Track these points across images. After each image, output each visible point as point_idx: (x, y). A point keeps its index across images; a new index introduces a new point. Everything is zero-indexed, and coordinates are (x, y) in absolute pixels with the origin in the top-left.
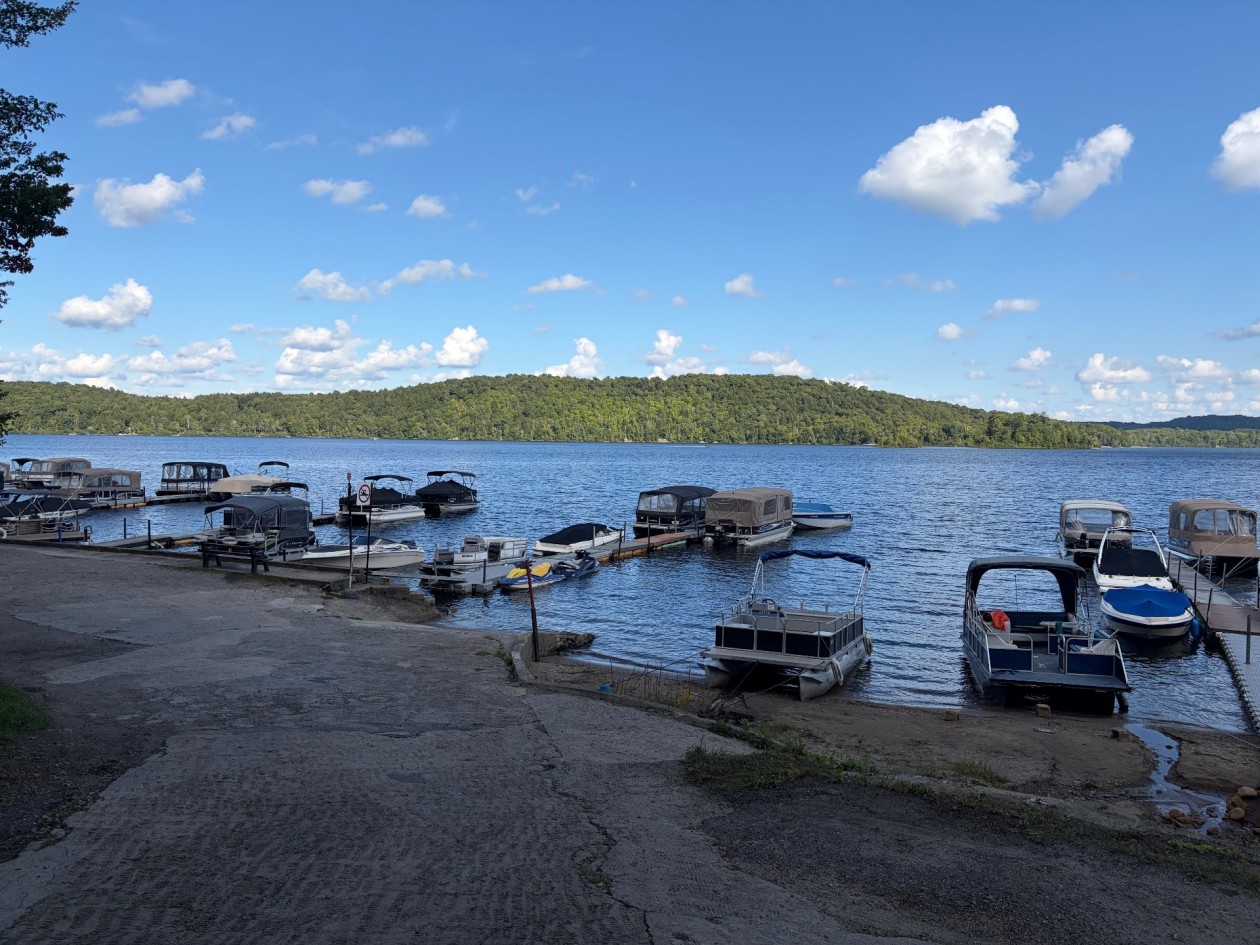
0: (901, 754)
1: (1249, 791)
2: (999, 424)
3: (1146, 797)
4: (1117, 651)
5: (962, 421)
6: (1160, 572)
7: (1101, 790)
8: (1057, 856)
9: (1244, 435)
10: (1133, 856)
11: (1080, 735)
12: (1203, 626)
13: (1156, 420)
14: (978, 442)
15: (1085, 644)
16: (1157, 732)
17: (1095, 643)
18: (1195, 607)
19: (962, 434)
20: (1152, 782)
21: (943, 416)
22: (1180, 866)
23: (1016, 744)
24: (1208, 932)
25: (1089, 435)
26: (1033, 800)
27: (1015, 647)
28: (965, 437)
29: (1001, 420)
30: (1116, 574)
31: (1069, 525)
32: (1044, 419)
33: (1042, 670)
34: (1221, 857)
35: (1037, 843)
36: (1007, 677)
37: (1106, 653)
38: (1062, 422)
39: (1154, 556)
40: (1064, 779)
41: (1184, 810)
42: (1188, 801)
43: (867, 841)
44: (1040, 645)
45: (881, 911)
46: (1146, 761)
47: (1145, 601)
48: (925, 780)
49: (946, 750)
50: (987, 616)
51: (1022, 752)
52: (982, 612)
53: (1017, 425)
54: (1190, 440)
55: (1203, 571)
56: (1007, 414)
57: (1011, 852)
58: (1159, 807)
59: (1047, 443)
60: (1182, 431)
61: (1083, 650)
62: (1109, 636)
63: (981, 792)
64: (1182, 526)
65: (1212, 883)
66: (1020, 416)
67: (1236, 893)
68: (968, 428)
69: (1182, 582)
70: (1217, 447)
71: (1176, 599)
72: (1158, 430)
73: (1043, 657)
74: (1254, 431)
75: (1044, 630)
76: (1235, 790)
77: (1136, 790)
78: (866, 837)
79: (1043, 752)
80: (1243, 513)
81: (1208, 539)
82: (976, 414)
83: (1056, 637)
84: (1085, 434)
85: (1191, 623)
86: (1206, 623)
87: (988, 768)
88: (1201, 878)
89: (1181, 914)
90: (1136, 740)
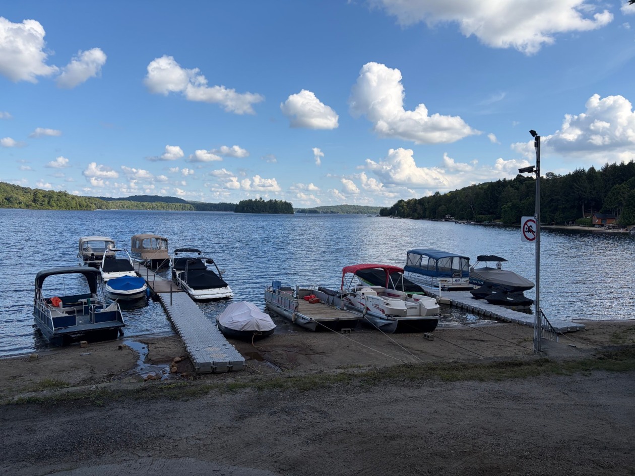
0: (5, 386)
1: (178, 359)
2: (40, 196)
3: (137, 373)
4: (118, 308)
5: (17, 194)
6: (131, 269)
7: (117, 375)
8: (112, 409)
9: (159, 204)
10: (145, 398)
11: (103, 352)
12: (152, 291)
13: (122, 197)
14: (28, 206)
15: (102, 307)
16: (138, 343)
17: (107, 306)
18: (147, 284)
19: (18, 201)
20: (138, 365)
21: (5, 191)
22: (165, 396)
23: (72, 364)
24: (181, 419)
25: (90, 203)
26: (94, 387)
27: (67, 315)
28: (20, 203)
29: (41, 194)
30: (111, 272)
31: (85, 249)
32: (66, 195)
33: (81, 324)
34: (180, 387)
35: (101, 406)
36: (63, 331)
37: (113, 310)
38: (76, 196)
39: (127, 262)
40: (98, 375)
41: (153, 374)
42: (154, 370)
43: (7, 436)
44: (80, 312)
45: (25, 469)
46: (135, 357)
47: (126, 283)
48: (33, 394)
49: (33, 377)
50: (49, 301)
51: (76, 368)
52: (46, 299)
53: (51, 197)
54: (137, 206)
55: (148, 267)
56: (44, 191)
57: (89, 415)
58: (142, 376)
59: (68, 207)
60: (133, 202)
61: (102, 311)
62: (114, 302)
63: (66, 391)
64: (137, 247)
65: (178, 399)
66: (53, 192)
67: (188, 400)
68: (21, 198)
69: (141, 272)
70: (148, 210)
71: (139, 281)
72: (122, 201)
73: (81, 317)
74: (163, 203)
75: (81, 304)
76: (172, 360)
77: (132, 371)
78: (5, 434)
79: (86, 365)
80: (162, 239)
81: (149, 252)
82: (26, 190)
83: (88, 307)
84: (88, 203)
85: (146, 290)
86: (153, 290)
87: (59, 380)
88: (174, 398)
89: (169, 416)
90: (129, 348)
